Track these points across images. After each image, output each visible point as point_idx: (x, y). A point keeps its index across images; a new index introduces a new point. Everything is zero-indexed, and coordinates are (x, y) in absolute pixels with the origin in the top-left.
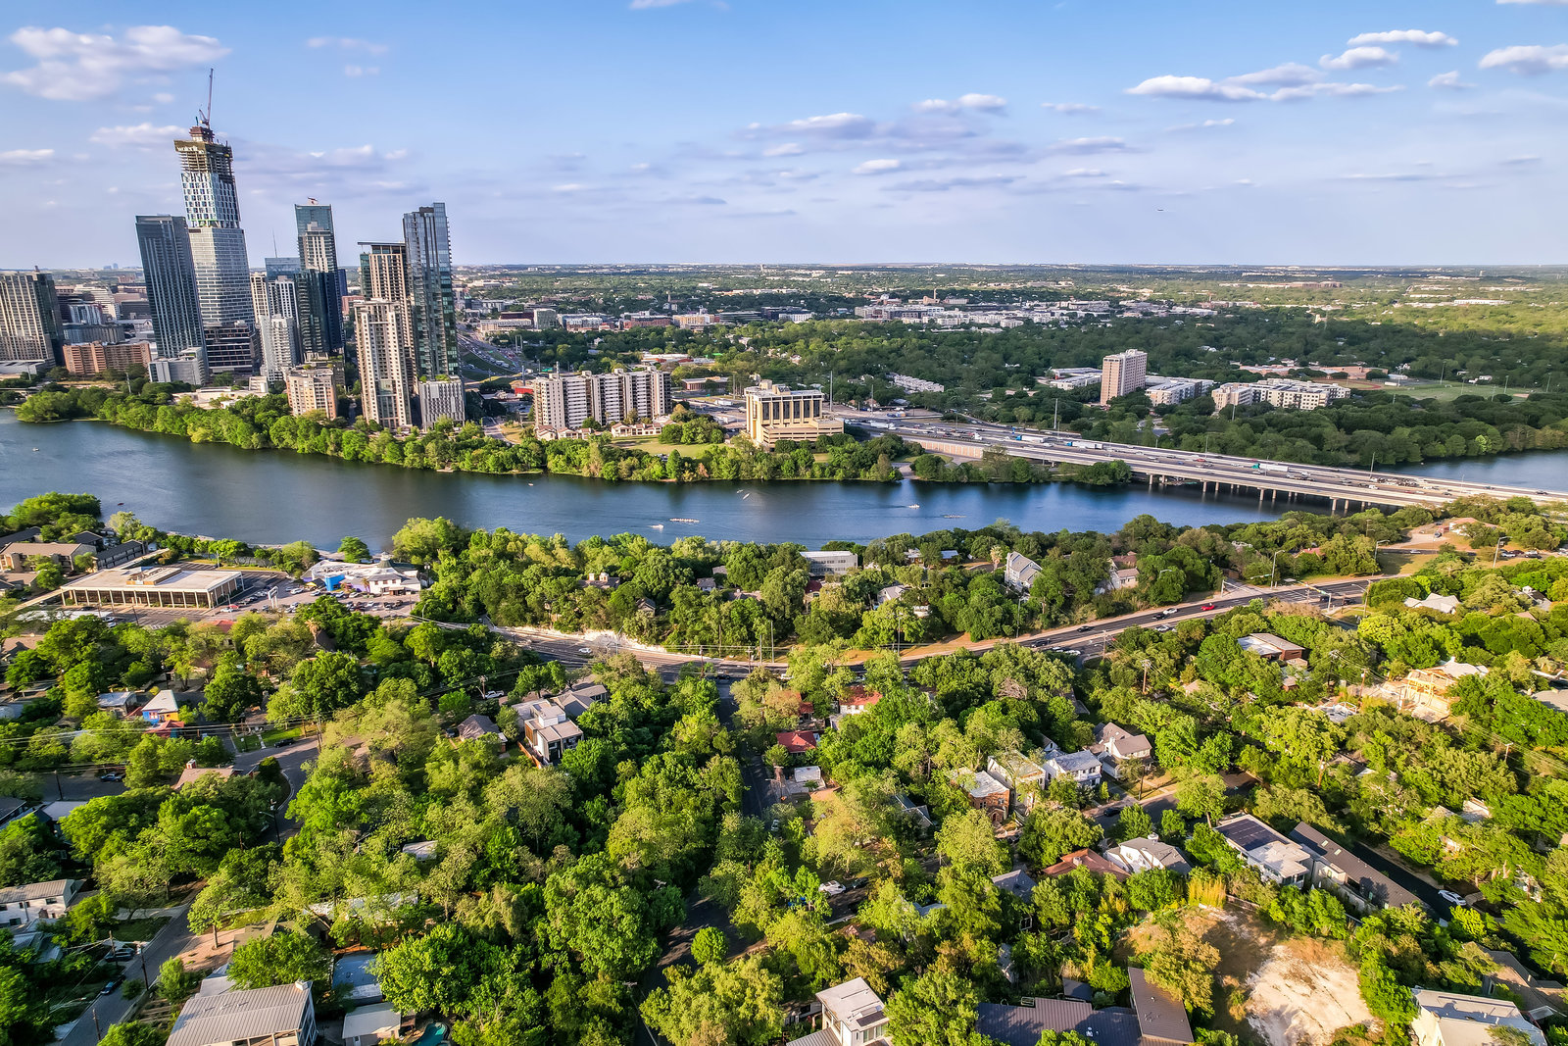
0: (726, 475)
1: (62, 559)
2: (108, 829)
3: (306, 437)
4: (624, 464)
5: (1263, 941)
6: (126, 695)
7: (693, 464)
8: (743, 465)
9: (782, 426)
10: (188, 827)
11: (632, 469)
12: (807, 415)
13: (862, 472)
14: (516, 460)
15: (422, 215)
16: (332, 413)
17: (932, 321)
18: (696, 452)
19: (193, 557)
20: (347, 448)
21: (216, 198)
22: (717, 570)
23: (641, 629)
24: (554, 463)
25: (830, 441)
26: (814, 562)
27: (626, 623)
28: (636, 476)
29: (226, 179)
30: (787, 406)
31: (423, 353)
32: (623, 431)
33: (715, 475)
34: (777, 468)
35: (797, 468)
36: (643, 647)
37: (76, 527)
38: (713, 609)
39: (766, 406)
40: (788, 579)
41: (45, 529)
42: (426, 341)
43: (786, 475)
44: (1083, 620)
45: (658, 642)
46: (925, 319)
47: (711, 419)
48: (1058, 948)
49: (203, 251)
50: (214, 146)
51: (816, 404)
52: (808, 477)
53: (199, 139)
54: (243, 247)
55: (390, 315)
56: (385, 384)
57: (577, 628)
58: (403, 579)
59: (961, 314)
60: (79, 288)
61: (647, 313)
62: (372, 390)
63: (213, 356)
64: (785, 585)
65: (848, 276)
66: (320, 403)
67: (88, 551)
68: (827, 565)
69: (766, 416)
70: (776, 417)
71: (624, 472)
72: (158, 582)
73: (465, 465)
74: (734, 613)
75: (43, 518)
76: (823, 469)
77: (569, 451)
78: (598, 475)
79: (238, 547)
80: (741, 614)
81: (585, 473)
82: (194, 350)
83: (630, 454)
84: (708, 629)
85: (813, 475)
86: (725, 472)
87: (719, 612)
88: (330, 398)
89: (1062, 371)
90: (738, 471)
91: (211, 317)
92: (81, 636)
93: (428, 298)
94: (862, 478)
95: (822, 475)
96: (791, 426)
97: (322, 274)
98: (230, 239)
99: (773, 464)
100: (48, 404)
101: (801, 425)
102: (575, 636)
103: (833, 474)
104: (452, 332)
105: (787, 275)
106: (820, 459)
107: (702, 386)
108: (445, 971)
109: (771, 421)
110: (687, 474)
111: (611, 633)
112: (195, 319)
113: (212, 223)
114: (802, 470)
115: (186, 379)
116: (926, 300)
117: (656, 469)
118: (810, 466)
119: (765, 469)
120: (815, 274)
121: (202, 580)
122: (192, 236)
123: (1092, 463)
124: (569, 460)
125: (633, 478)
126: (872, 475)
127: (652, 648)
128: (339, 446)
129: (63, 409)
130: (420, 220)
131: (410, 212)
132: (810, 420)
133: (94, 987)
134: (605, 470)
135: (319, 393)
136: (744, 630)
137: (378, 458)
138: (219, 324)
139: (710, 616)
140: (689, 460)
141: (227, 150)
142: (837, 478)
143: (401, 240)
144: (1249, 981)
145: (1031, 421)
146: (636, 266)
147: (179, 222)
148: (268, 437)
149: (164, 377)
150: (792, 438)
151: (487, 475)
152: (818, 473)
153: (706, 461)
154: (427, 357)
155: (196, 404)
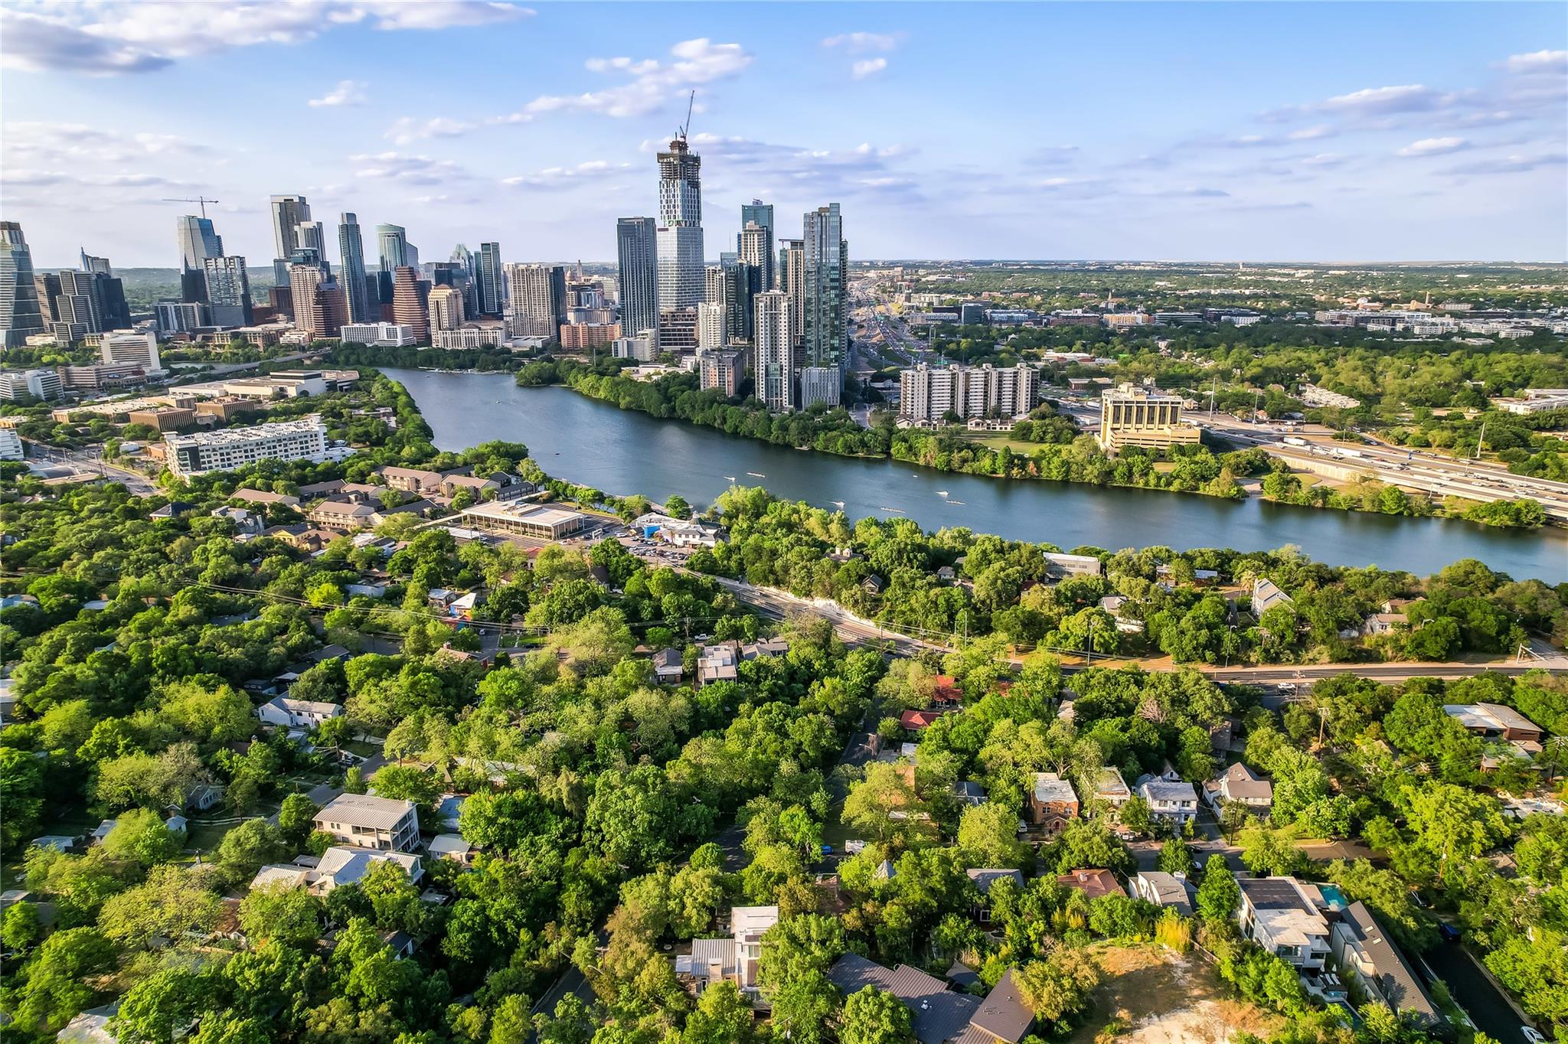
0: (1055, 475)
1: (476, 490)
2: (368, 676)
3: (703, 410)
4: (956, 456)
5: (1196, 992)
6: (447, 592)
7: (1023, 461)
8: (1074, 467)
9: (1133, 431)
10: (413, 685)
11: (964, 461)
12: (1162, 421)
13: (1201, 485)
14: (864, 444)
15: (819, 215)
16: (730, 390)
17: (1406, 329)
18: (1030, 450)
19: (567, 499)
20: (730, 423)
21: (683, 201)
22: (959, 560)
23: (856, 602)
24: (898, 449)
25: (1181, 450)
26: (1055, 564)
27: (845, 594)
28: (967, 469)
29: (695, 184)
30: (1140, 410)
31: (809, 341)
32: (977, 424)
33: (1044, 475)
34: (1109, 473)
35: (1130, 474)
36: (857, 619)
37: (497, 468)
38: (922, 593)
39: (1117, 409)
40: (1002, 574)
41: (477, 467)
42: (813, 330)
43: (1119, 481)
44: (1313, 661)
45: (869, 616)
46: (1399, 327)
47: (1071, 419)
48: (972, 937)
49: (667, 247)
50: (687, 157)
51: (1174, 410)
52: (1141, 485)
53: (676, 151)
54: (702, 242)
55: (784, 305)
56: (773, 367)
57: (808, 594)
58: (702, 535)
59: (1451, 321)
60: (595, 278)
61: (1080, 312)
62: (762, 372)
63: (665, 337)
64: (996, 579)
65: (1339, 277)
66: (722, 381)
67: (495, 485)
68: (1067, 569)
69: (1116, 419)
70: (1128, 420)
71: (955, 465)
72: (522, 514)
73: (819, 445)
74: (941, 601)
75: (480, 458)
76: (1159, 478)
77: (912, 440)
78: (933, 464)
79: (595, 495)
80: (947, 601)
81: (922, 462)
82: (648, 331)
83: (968, 447)
84: (912, 610)
85: (1147, 483)
86: (1055, 472)
87: (927, 597)
88: (730, 377)
89: (1539, 391)
90: (1067, 472)
91: (667, 304)
92: (433, 544)
93: (818, 292)
94: (1201, 492)
95: (1158, 484)
96: (1144, 431)
97: (750, 268)
98: (691, 236)
99: (1105, 468)
100: (535, 371)
101: (1155, 431)
102: (804, 601)
103: (1169, 484)
104: (837, 323)
105: (1265, 275)
106: (1160, 468)
107: (1084, 386)
108: (501, 820)
109: (1121, 425)
110: (1015, 471)
111: (833, 602)
112: (652, 303)
113: (678, 222)
114: (1136, 477)
115: (638, 356)
116: (1414, 305)
117: (986, 463)
118: (1146, 474)
119: (1096, 473)
120: (1300, 274)
121: (553, 517)
122: (658, 234)
123: (1491, 500)
124: (910, 449)
125: (964, 470)
126: (1210, 489)
127: (865, 621)
128: (724, 421)
129: (545, 376)
130: (817, 220)
131: (809, 212)
132: (1165, 426)
133: (323, 777)
134: (938, 460)
135: (721, 374)
136: (945, 618)
137: (752, 433)
138: (673, 309)
139: (918, 598)
140: (1021, 458)
141: (697, 160)
142: (1172, 488)
143: (800, 237)
144: (1144, 1021)
145: (1448, 445)
146: (1100, 263)
147: (650, 223)
148: (673, 409)
149: (623, 353)
150: (1139, 444)
151: (837, 455)
152: (1152, 481)
153: (1037, 461)
154: (812, 345)
155: (635, 377)
